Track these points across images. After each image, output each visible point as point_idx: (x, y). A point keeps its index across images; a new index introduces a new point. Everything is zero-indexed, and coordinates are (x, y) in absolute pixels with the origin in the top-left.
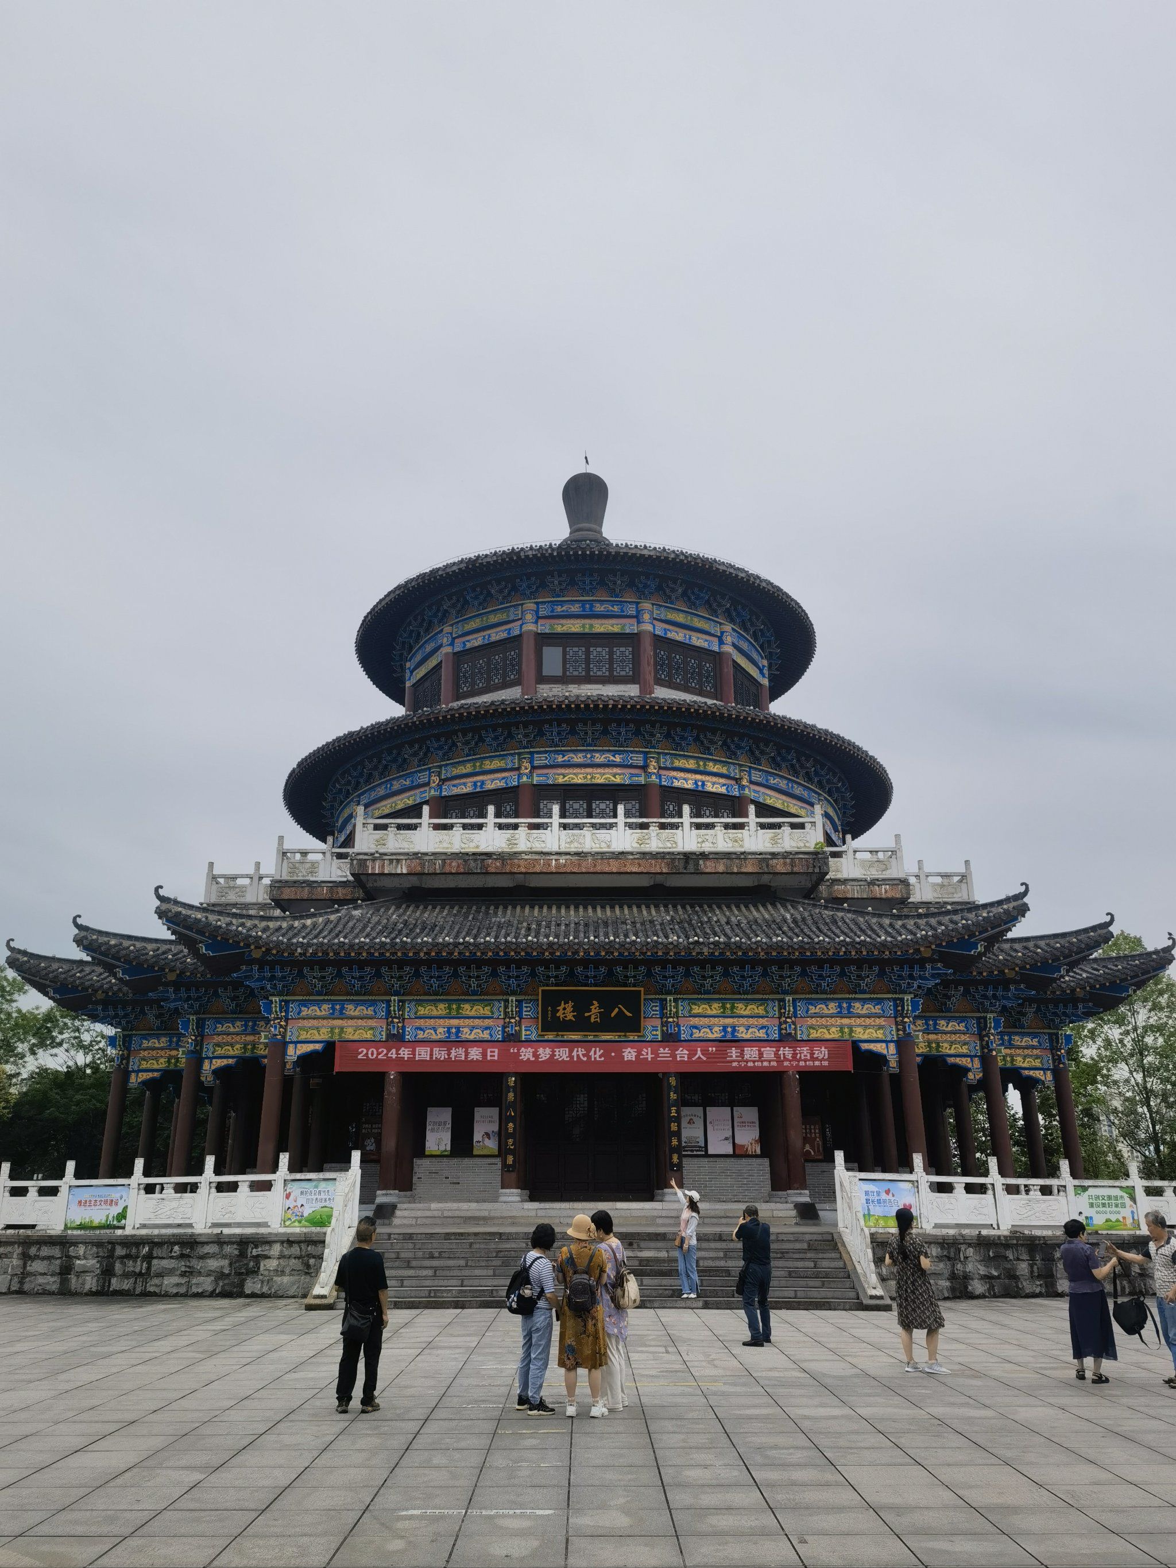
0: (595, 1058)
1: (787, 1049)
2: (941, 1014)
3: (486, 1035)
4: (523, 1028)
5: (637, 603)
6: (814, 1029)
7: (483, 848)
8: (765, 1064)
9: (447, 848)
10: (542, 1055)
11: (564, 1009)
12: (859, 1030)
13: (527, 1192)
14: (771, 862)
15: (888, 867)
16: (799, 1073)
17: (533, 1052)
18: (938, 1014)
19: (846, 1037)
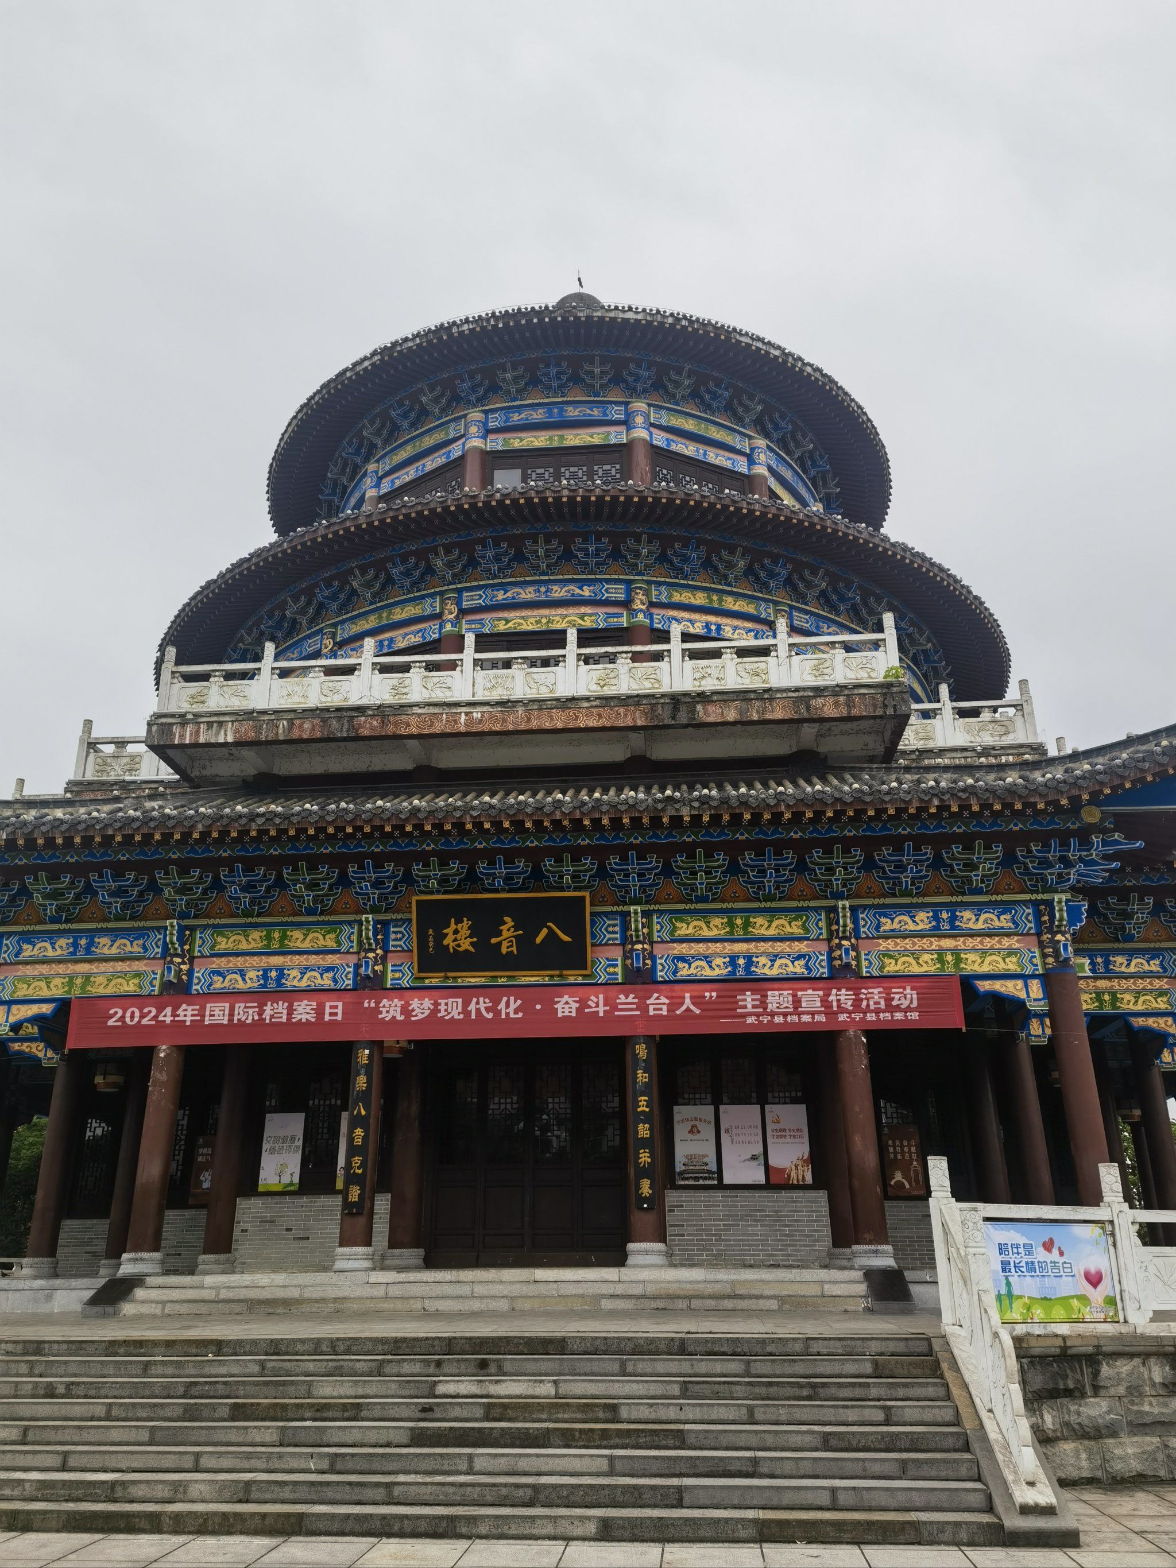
0: (507, 1014)
1: (843, 991)
2: (1116, 945)
3: (327, 981)
4: (390, 968)
5: (627, 404)
6: (891, 957)
7: (354, 700)
8: (806, 1018)
9: (299, 703)
10: (417, 1011)
11: (456, 932)
12: (972, 957)
13: (421, 1252)
14: (813, 702)
15: (1010, 729)
16: (868, 1033)
17: (402, 1007)
18: (1110, 946)
19: (950, 969)
